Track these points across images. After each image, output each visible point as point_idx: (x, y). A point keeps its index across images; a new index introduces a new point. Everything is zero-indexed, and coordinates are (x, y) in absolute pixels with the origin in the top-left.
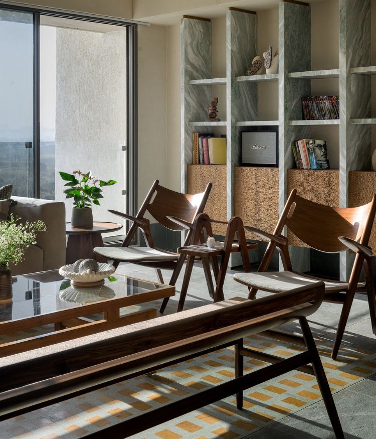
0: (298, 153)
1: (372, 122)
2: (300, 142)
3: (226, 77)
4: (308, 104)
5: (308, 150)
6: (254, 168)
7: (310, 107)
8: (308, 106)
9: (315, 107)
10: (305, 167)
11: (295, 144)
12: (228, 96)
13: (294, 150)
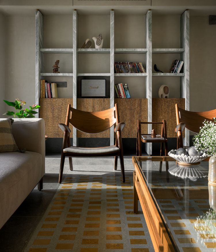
0: (119, 91)
1: (164, 74)
2: (119, 85)
3: (72, 48)
4: (118, 66)
5: (124, 89)
6: (92, 99)
7: (119, 68)
8: (118, 67)
9: (123, 67)
10: (123, 97)
11: (116, 86)
12: (74, 58)
13: (116, 89)
